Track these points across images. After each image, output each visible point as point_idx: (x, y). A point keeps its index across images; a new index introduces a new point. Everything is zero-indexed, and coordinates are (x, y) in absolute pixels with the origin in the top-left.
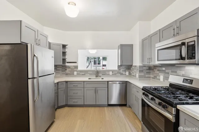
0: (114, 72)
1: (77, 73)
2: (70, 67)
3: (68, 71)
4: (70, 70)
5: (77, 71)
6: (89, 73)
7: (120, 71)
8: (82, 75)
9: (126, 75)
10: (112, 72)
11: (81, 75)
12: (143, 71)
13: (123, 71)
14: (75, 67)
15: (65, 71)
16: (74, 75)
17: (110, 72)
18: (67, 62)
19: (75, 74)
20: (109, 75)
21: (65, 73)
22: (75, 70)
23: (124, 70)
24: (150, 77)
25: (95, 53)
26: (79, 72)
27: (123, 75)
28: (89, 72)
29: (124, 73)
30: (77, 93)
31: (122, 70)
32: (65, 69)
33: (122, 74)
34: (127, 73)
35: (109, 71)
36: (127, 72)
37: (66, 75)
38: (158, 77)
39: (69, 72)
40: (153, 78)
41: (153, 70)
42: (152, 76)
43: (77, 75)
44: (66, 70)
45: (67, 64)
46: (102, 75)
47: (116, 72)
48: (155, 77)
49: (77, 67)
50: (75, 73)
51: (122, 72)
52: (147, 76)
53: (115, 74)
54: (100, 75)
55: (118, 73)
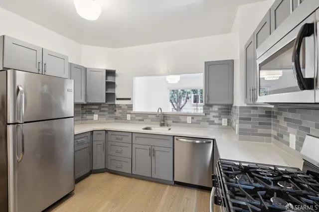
0: (195, 117)
1: (131, 118)
2: (121, 107)
3: (118, 113)
4: (121, 111)
5: (131, 114)
6: (150, 118)
7: (208, 116)
8: (139, 120)
9: (221, 124)
10: (191, 117)
11: (136, 120)
12: (250, 119)
13: (214, 117)
14: (128, 107)
15: (113, 113)
16: (126, 119)
17: (188, 117)
18: (118, 99)
19: (128, 119)
20: (186, 122)
21: (113, 117)
22: (128, 111)
23: (216, 114)
24: (270, 135)
25: (176, 82)
26: (134, 116)
27: (216, 124)
28: (150, 116)
29: (216, 121)
30: (120, 153)
31: (212, 114)
32: (114, 109)
33: (212, 123)
34: (224, 122)
35: (186, 115)
36: (223, 120)
37: (115, 119)
38: (285, 137)
39: (120, 115)
40: (275, 138)
41: (275, 117)
42: (274, 132)
43: (131, 120)
44: (115, 111)
45: (117, 102)
46: (173, 122)
47: (200, 118)
48: (279, 137)
49: (130, 107)
50: (129, 117)
51: (212, 119)
52: (260, 131)
53: (198, 122)
54: (169, 122)
55: (204, 120)
